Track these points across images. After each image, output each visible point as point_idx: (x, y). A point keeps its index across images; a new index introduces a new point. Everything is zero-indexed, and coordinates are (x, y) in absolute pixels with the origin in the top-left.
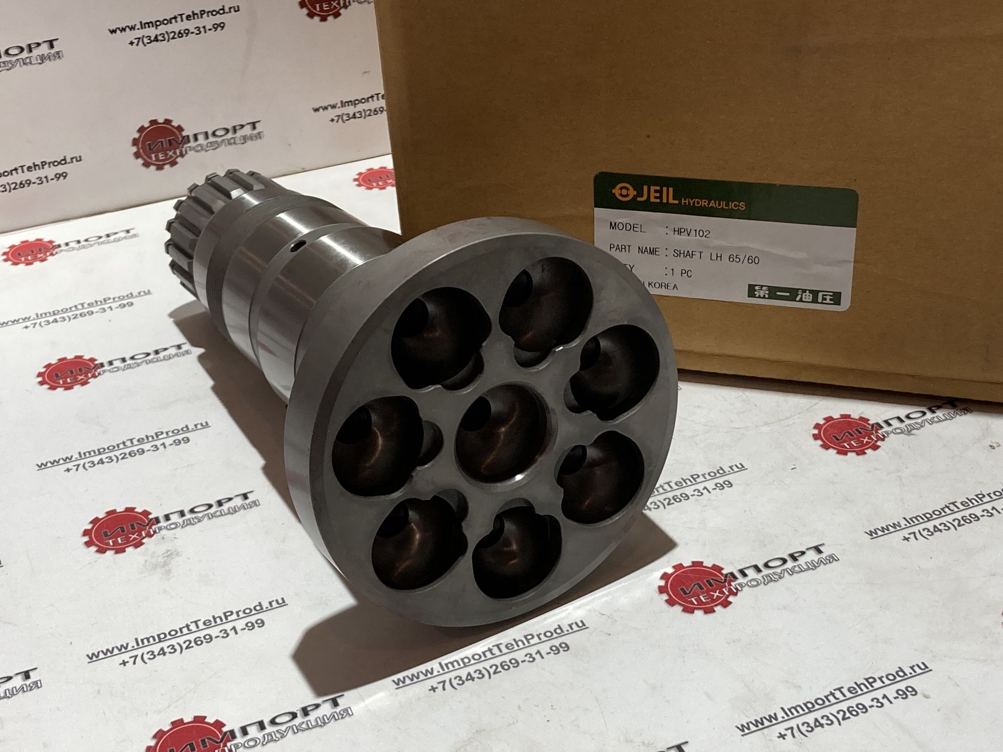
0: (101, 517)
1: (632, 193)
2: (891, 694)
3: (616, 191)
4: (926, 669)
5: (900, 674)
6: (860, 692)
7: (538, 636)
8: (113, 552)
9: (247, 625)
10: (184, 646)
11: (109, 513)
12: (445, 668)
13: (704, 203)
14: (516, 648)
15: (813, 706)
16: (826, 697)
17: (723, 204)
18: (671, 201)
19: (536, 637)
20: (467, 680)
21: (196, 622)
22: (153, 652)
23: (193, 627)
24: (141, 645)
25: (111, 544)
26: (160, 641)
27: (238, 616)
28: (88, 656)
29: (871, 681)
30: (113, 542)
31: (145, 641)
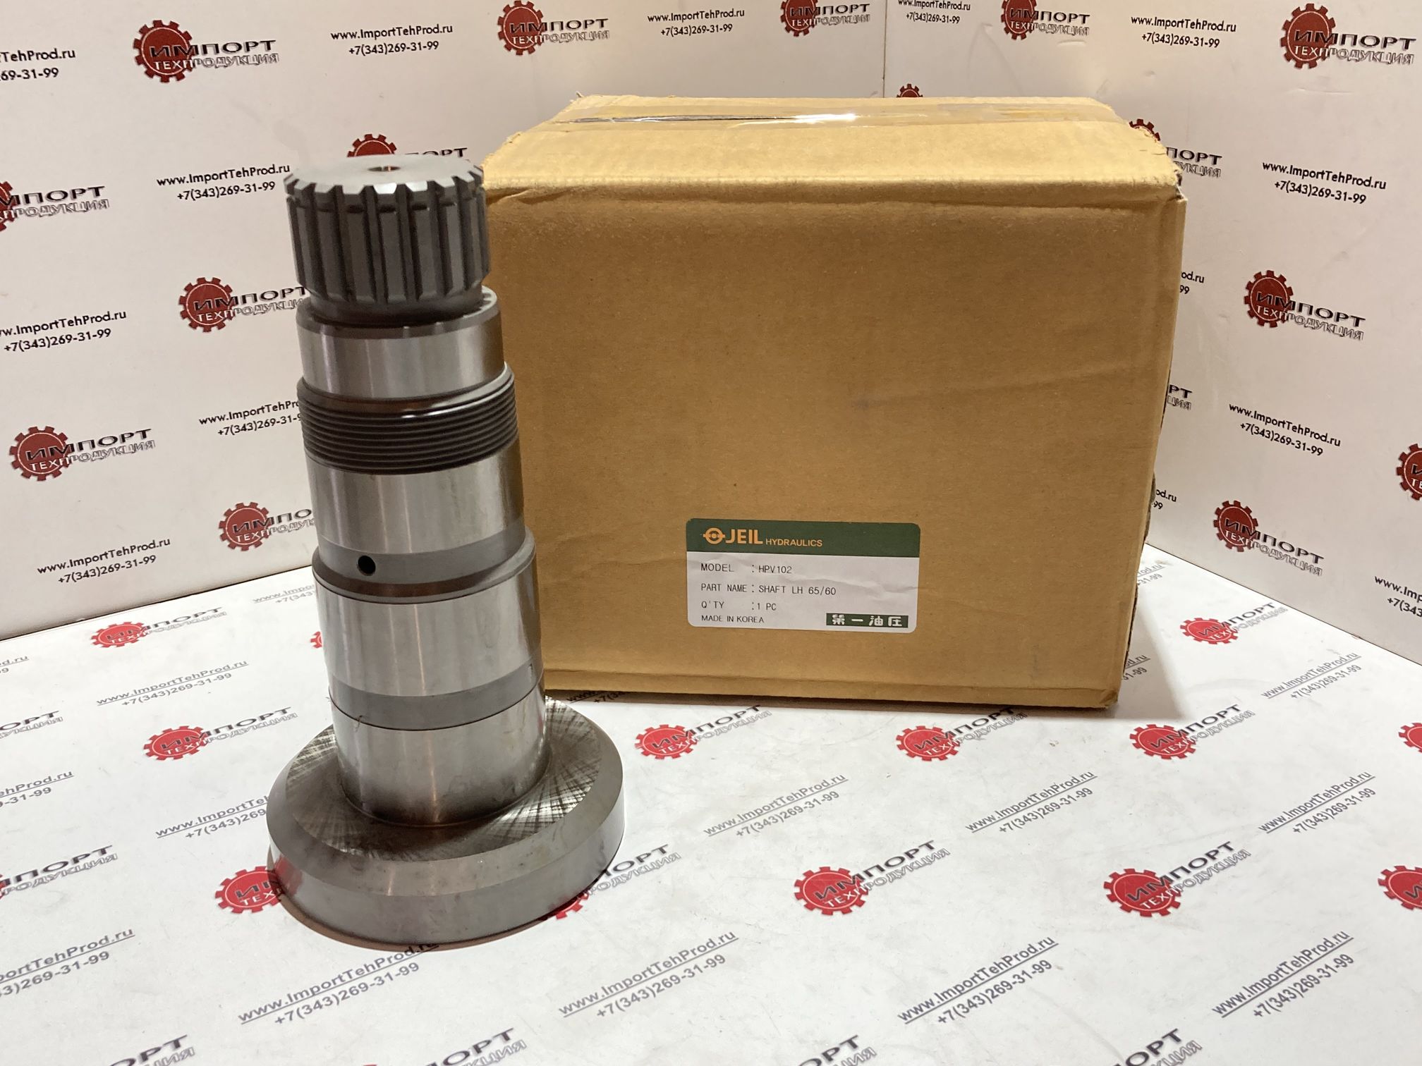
0: (231, 878)
1: (721, 536)
2: (1030, 970)
3: (707, 536)
4: (1052, 944)
5: (1031, 951)
6: (1001, 971)
7: (693, 951)
8: (250, 911)
9: (400, 970)
10: (340, 997)
11: (239, 874)
12: (608, 991)
13: (786, 542)
14: (674, 965)
15: (963, 989)
16: (972, 979)
17: (803, 542)
18: (756, 542)
19: (691, 953)
20: (633, 1000)
21: (348, 973)
22: (308, 1007)
23: (346, 977)
24: (294, 1000)
25: (247, 903)
26: (314, 994)
27: (390, 961)
28: (240, 1017)
29: (1007, 960)
30: (248, 901)
31: (299, 996)
